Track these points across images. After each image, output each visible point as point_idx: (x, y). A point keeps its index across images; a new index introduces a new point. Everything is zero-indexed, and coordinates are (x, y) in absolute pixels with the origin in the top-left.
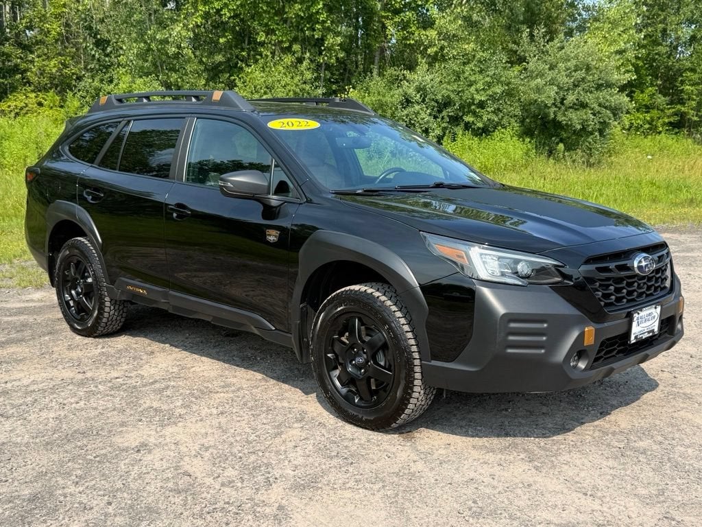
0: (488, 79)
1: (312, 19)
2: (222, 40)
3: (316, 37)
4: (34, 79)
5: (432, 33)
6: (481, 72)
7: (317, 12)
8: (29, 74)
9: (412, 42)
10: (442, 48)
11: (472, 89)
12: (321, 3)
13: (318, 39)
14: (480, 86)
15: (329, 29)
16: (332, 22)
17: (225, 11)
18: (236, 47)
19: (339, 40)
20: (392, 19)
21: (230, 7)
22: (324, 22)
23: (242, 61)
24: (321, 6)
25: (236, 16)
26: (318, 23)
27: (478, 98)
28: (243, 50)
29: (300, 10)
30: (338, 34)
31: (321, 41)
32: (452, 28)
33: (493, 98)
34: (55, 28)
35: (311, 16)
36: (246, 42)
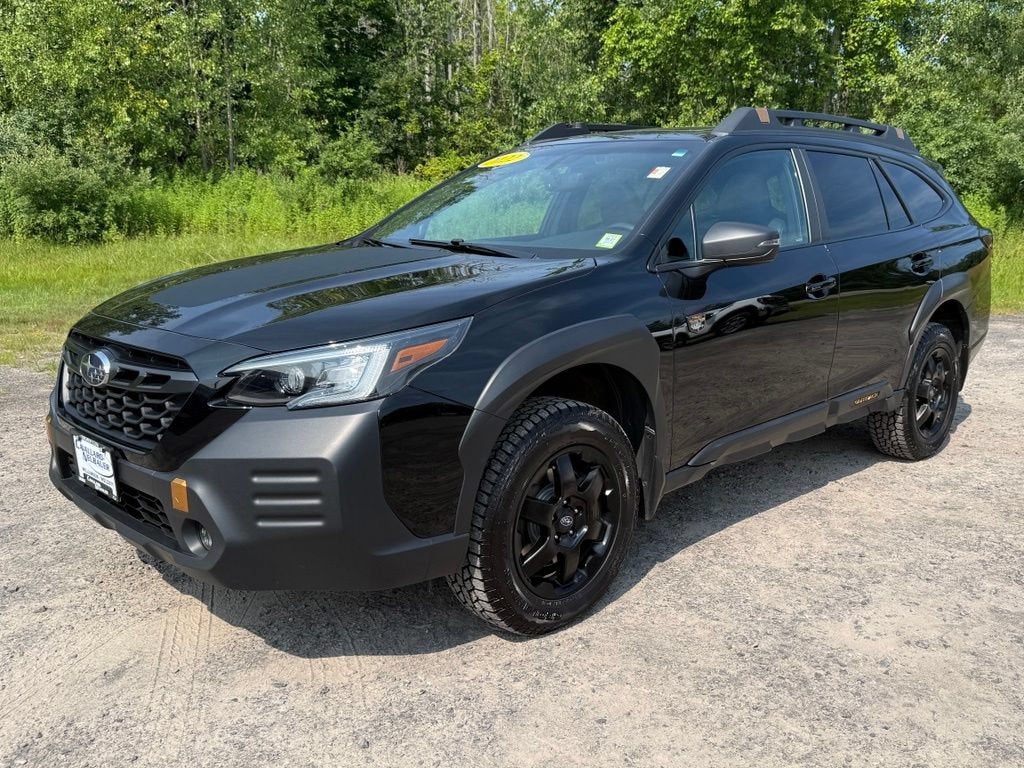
0: (952, 132)
1: (740, 66)
2: (638, 94)
3: (744, 86)
4: (459, 142)
5: (891, 79)
6: (947, 123)
7: (747, 59)
8: (455, 136)
9: (867, 90)
10: (906, 95)
11: (931, 145)
12: (752, 47)
13: (747, 89)
14: (941, 141)
15: (759, 77)
16: (766, 68)
17: (643, 61)
18: (655, 101)
19: (770, 89)
20: (844, 63)
21: (650, 56)
22: (754, 69)
23: (661, 117)
24: (751, 51)
25: (655, 66)
26: (747, 70)
27: (937, 155)
28: (663, 104)
29: (727, 56)
30: (768, 83)
31: (751, 90)
32: (917, 72)
33: (958, 156)
34: (481, 87)
35: (740, 63)
36: (668, 95)
